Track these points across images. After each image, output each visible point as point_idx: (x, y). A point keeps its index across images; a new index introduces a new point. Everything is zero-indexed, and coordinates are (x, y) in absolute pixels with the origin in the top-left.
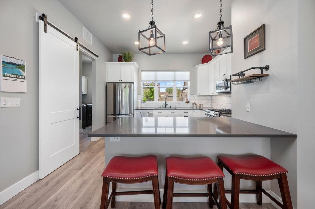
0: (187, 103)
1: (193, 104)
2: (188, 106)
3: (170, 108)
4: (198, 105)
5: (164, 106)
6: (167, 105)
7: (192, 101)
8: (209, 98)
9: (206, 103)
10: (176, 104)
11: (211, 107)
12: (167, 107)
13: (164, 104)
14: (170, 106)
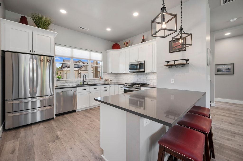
0: (101, 80)
1: (105, 80)
2: (102, 82)
3: (88, 85)
4: (109, 81)
5: (82, 83)
6: (85, 82)
7: (104, 78)
8: (115, 76)
9: (113, 79)
10: (93, 81)
11: (116, 82)
12: (85, 83)
13: (82, 81)
14: (88, 83)
